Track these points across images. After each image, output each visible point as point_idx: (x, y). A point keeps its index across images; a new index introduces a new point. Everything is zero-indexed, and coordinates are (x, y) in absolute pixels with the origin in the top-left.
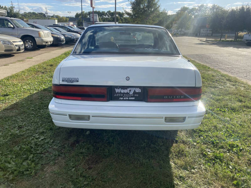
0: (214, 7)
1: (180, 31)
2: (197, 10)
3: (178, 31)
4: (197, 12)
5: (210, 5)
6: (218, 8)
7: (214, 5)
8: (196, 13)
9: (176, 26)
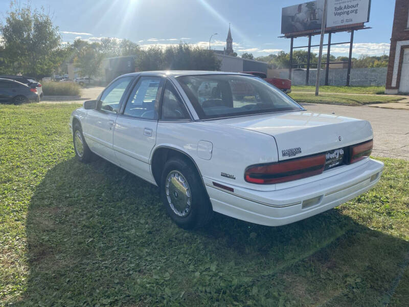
0: (125, 44)
1: (86, 79)
2: (100, 47)
3: (83, 79)
4: (102, 50)
5: (118, 41)
6: (131, 45)
7: (125, 40)
8: (100, 51)
9: (79, 71)
